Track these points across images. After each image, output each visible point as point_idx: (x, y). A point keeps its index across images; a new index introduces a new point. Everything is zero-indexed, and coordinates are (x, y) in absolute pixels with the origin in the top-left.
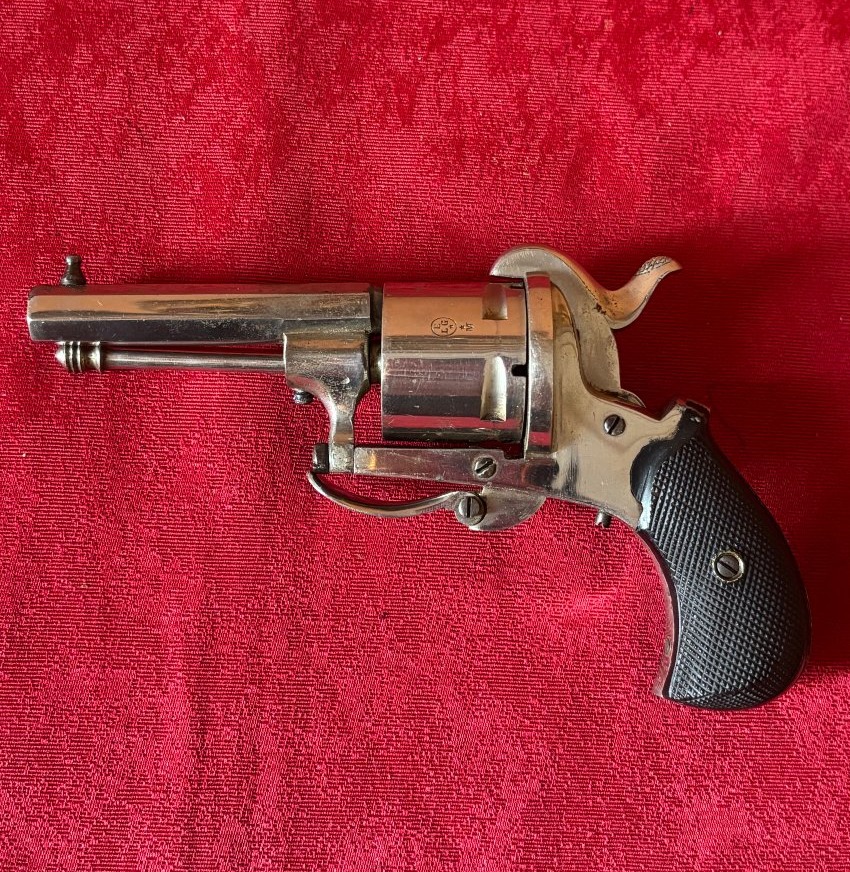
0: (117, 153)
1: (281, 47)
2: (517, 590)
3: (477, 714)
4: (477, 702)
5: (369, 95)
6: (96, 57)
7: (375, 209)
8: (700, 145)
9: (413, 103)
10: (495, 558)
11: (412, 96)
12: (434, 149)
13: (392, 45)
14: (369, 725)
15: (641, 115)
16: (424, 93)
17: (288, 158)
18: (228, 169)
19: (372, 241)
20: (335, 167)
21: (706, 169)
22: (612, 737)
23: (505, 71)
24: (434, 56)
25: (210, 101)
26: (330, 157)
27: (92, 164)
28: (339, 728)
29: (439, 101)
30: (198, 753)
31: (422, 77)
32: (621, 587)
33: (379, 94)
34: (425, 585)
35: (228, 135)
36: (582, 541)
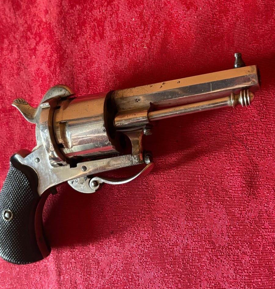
0: (18, 74)
1: (59, 22)
2: (158, 220)
3: (147, 271)
4: (147, 266)
5: (88, 31)
6: (9, 42)
7: (95, 75)
8: (216, 14)
9: (103, 30)
10: (148, 208)
11: (103, 27)
12: (112, 46)
13: (95, 8)
14: (111, 274)
15: (189, 9)
16: (107, 24)
17: (65, 63)
18: (47, 72)
19: (95, 87)
20: (81, 62)
21: (220, 25)
22: (201, 282)
23: (134, 6)
24: (109, 8)
25: (41, 48)
26: (78, 59)
27: (12, 80)
28: (101, 275)
29: (112, 26)
30: (59, 283)
31: (106, 18)
32: (199, 217)
33: (92, 30)
34: (125, 220)
35: (46, 59)
36: (181, 198)
